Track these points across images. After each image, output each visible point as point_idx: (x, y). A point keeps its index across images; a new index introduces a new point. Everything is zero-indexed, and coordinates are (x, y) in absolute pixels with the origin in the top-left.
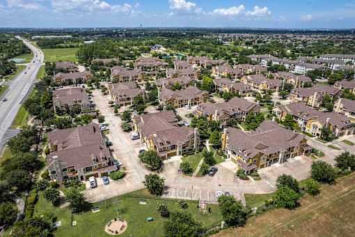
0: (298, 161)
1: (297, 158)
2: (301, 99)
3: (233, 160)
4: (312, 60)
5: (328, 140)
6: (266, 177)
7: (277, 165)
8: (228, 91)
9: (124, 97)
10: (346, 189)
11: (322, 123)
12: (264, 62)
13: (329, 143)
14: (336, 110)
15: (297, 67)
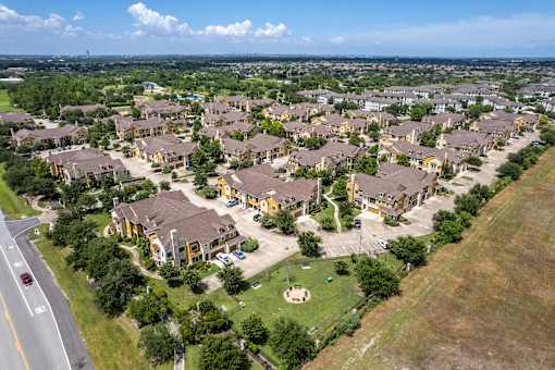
0: (435, 202)
1: (432, 199)
2: (397, 139)
3: (370, 209)
4: (380, 94)
5: (449, 178)
6: (414, 221)
7: (416, 208)
8: (309, 136)
9: (173, 156)
10: (490, 219)
11: (440, 160)
12: (323, 100)
13: (451, 181)
14: (439, 147)
15: (367, 103)
